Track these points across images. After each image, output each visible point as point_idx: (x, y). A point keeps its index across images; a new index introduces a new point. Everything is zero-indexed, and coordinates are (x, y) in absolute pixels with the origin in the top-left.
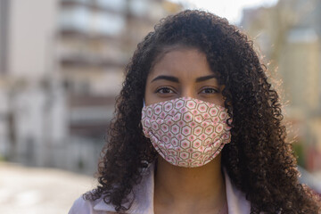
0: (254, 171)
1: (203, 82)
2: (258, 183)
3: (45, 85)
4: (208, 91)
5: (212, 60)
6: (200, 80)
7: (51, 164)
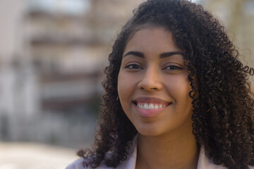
0: (220, 141)
1: (167, 58)
2: (224, 153)
3: (16, 64)
4: (172, 68)
5: (177, 36)
6: (164, 55)
7: (25, 138)
